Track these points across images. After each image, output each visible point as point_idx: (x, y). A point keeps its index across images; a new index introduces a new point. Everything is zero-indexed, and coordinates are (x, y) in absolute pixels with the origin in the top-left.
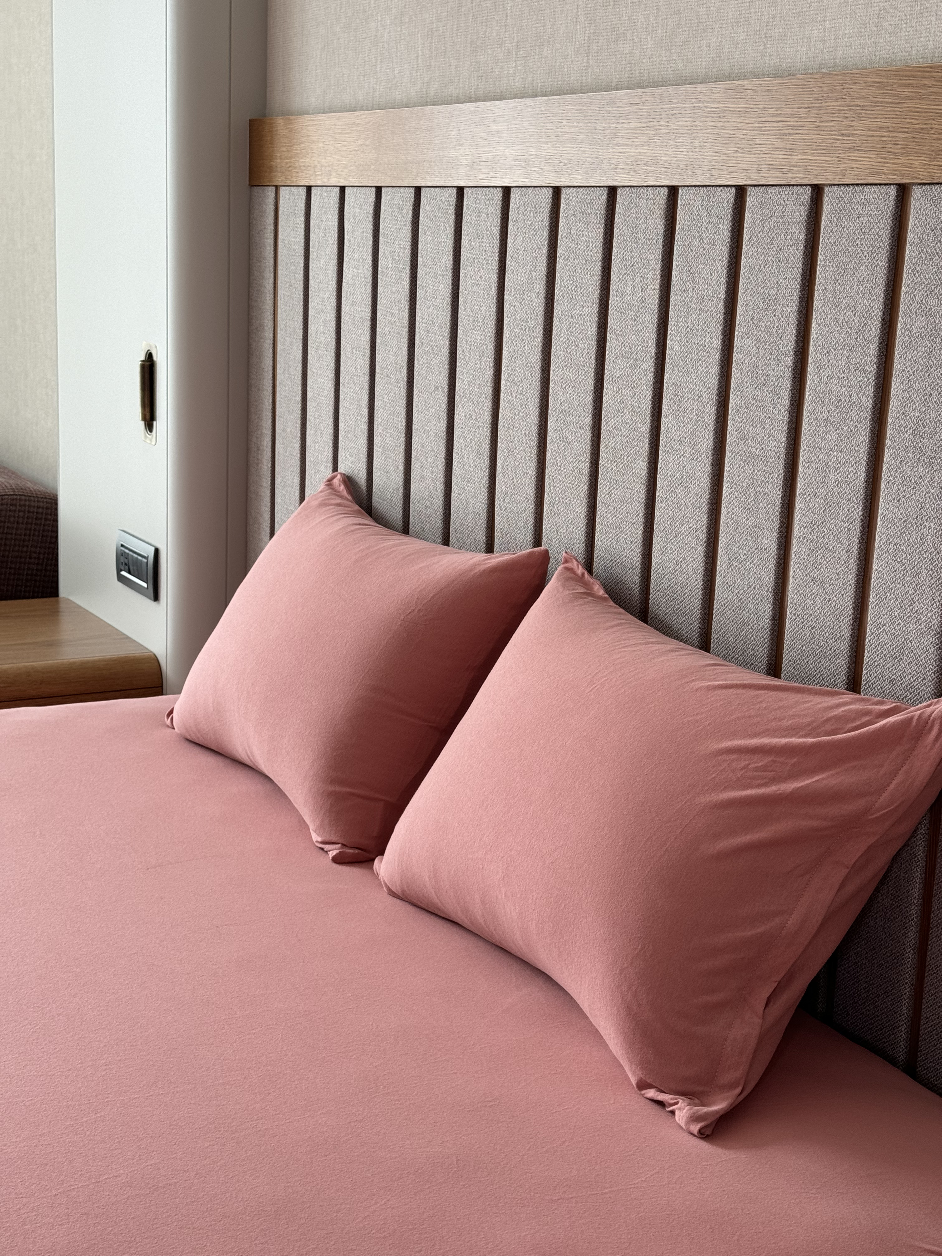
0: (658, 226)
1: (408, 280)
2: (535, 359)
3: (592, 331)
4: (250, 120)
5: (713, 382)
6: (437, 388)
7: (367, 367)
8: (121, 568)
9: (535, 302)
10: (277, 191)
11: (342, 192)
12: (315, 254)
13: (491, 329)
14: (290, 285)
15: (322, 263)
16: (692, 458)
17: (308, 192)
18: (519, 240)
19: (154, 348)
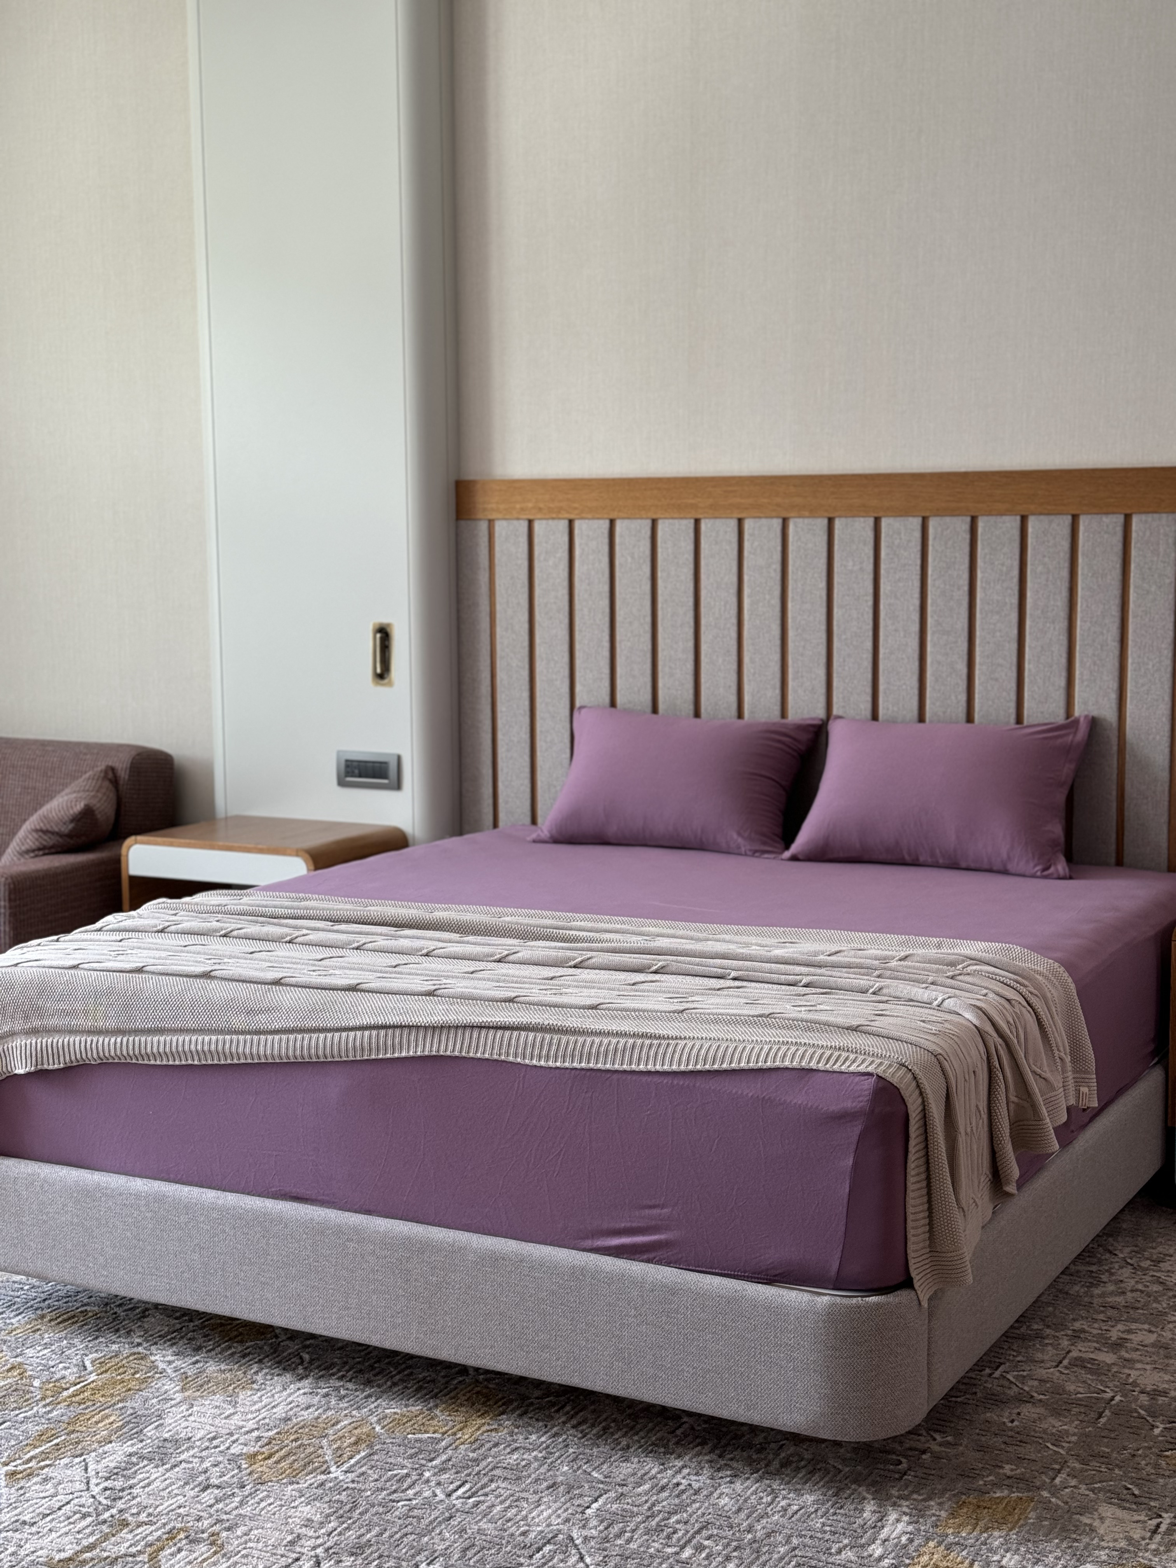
4: (456, 482)
7: (607, 619)
8: (346, 776)
9: (773, 574)
10: (491, 523)
11: (571, 522)
12: (542, 558)
13: (734, 589)
14: (512, 578)
15: (551, 563)
16: (905, 637)
17: (530, 522)
18: (756, 544)
19: (389, 625)
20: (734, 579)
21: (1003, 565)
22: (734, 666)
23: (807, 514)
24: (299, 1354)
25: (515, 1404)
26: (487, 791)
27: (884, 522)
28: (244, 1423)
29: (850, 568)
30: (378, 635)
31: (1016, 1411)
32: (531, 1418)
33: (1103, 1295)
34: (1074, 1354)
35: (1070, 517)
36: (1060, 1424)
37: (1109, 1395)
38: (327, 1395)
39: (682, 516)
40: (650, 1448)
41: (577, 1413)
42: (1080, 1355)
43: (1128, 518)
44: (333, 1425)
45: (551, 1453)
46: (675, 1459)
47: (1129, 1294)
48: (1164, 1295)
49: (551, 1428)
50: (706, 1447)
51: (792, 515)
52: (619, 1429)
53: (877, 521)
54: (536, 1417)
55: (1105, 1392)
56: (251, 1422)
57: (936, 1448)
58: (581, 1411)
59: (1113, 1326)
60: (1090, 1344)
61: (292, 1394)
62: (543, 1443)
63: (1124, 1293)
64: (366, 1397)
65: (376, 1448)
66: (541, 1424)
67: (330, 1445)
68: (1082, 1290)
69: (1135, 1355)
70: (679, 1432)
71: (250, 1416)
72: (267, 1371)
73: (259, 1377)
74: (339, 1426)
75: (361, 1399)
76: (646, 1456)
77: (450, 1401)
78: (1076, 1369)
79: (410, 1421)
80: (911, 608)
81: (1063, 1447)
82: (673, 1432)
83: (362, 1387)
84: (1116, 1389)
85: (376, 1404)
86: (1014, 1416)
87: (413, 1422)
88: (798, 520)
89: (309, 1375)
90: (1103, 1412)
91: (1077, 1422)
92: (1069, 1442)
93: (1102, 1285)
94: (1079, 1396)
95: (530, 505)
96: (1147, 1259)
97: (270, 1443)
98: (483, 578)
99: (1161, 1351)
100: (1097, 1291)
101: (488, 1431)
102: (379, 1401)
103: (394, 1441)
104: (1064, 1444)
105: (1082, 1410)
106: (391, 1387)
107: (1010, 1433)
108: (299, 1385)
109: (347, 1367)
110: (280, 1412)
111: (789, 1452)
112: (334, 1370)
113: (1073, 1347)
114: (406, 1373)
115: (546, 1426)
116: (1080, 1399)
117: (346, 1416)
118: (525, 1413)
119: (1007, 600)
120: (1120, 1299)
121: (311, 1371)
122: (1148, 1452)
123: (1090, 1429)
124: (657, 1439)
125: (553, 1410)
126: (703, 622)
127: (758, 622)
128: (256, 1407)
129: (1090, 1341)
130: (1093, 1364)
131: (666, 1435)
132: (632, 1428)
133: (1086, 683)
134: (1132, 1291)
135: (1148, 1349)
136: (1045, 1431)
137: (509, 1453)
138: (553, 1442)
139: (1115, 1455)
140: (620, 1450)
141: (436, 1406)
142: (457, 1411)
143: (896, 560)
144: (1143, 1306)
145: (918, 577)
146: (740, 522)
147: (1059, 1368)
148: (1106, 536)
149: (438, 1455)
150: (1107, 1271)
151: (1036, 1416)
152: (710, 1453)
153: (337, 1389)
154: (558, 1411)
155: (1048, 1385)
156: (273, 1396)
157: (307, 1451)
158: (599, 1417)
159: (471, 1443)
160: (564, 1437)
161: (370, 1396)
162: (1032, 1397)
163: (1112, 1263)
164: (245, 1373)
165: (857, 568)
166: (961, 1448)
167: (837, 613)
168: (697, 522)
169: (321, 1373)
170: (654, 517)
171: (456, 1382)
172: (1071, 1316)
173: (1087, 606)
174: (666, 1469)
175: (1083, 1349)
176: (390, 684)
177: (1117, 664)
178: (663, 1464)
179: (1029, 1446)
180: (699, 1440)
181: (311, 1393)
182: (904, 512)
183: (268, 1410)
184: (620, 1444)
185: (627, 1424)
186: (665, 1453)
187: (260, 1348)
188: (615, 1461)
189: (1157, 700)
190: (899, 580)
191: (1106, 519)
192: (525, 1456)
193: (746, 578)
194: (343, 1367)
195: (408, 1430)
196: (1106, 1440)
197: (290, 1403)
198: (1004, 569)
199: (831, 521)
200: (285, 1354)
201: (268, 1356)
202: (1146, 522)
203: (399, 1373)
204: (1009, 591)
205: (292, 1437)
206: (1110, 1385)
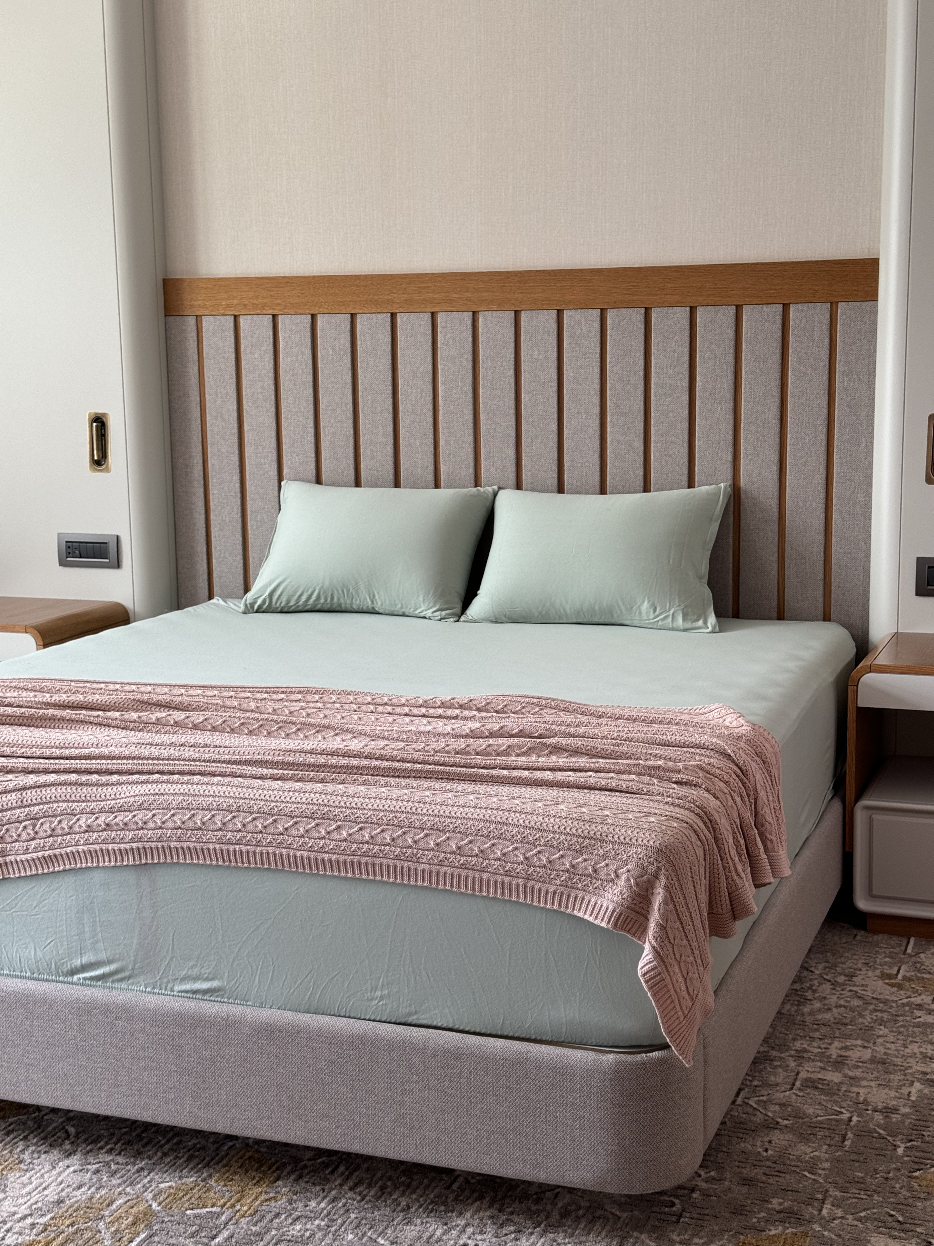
0: (554, 326)
1: (349, 359)
2: (469, 388)
3: (512, 372)
4: (164, 280)
5: (597, 387)
6: (381, 411)
7: (311, 407)
8: (67, 557)
9: (465, 363)
10: (198, 318)
11: (274, 317)
12: (248, 352)
13: (429, 378)
14: (220, 370)
15: (256, 356)
16: (586, 418)
17: (236, 317)
18: (449, 336)
19: (104, 415)
20: (430, 367)
21: (674, 351)
22: (432, 449)
23: (495, 307)
24: (64, 1128)
25: (289, 1168)
26: (202, 567)
27: (566, 314)
28: (15, 1209)
29: (535, 357)
30: (94, 424)
31: (766, 1139)
32: (307, 1182)
33: (811, 1013)
34: (803, 1075)
35: (734, 307)
36: (810, 1150)
37: (847, 1115)
38: (97, 1171)
39: (378, 311)
40: (430, 1207)
41: (351, 1174)
42: (809, 1075)
43: (786, 307)
44: (108, 1205)
45: (333, 1221)
46: (457, 1217)
47: (834, 1010)
48: (866, 1009)
49: (329, 1192)
50: (485, 1202)
51: (482, 309)
52: (396, 1188)
53: (560, 313)
54: (312, 1180)
55: (842, 1113)
56: (23, 1207)
57: (704, 1185)
58: (355, 1171)
59: (830, 1044)
60: (814, 1063)
61: (61, 1172)
62: (323, 1209)
63: (829, 1009)
64: (138, 1171)
65: (155, 1228)
66: (318, 1188)
67: (108, 1229)
68: (793, 1009)
69: (858, 1073)
70: (455, 1186)
71: (21, 1201)
72: (34, 1148)
73: (26, 1156)
74: (114, 1206)
75: (134, 1174)
76: (428, 1217)
77: (223, 1170)
78: (809, 1090)
79: (186, 1194)
80: (592, 392)
81: (820, 1175)
82: (448, 1188)
83: (132, 1160)
84: (851, 1109)
85: (148, 1178)
86: (767, 1145)
87: (188, 1196)
88: (485, 313)
89: (77, 1150)
90: (846, 1134)
91: (825, 1147)
92: (824, 1169)
93: (809, 1002)
94: (819, 1118)
95: (235, 302)
96: (841, 974)
97: (46, 1230)
98: (193, 370)
99: (880, 1067)
100: (806, 1010)
101: (266, 1200)
102: (151, 1175)
103: (172, 1219)
104: (820, 1172)
105: (827, 1134)
106: (162, 1158)
107: (769, 1163)
108: (67, 1162)
109: (115, 1139)
110: (51, 1194)
111: (565, 1201)
112: (102, 1143)
113: (800, 1068)
114: (175, 1141)
115: (324, 1191)
116: (821, 1122)
117: (120, 1194)
118: (300, 1177)
119: (679, 384)
120: (828, 1016)
121: (78, 1145)
122: (899, 1174)
123: (839, 1153)
124: (435, 1197)
125: (327, 1172)
126: (401, 408)
127: (452, 407)
128: (27, 1190)
129: (813, 1060)
130: (823, 1084)
131: (443, 1190)
132: (408, 1186)
133: (750, 457)
134: (836, 1007)
135: (868, 1066)
136: (798, 1158)
137: (291, 1224)
138: (333, 1207)
139: (869, 1180)
140: (402, 1211)
141: (210, 1176)
142: (232, 1180)
143: (578, 349)
144: (851, 1021)
145: (598, 364)
146: (433, 314)
147: (794, 1091)
148: (767, 324)
149: (220, 1232)
150: (810, 988)
151: (784, 1143)
152: (489, 1207)
153: (108, 1164)
154: (332, 1172)
155: (789, 1109)
156: (42, 1175)
157: (86, 1236)
158: (374, 1176)
159: (251, 1215)
160: (344, 1201)
161: (142, 1169)
162: (778, 1123)
163: (811, 980)
164: (11, 1152)
165: (541, 357)
166: (727, 1183)
167: (525, 397)
168: (393, 316)
169: (89, 1148)
170: (353, 312)
171: (226, 1148)
172: (790, 1036)
173: (751, 388)
174: (450, 1229)
175: (810, 1070)
176: (107, 470)
177: (777, 440)
178: (446, 1224)
179: (788, 1176)
180: (476, 1195)
181: (81, 1170)
182: (584, 306)
183: (39, 1193)
184: (399, 1204)
185: (403, 1182)
186: (446, 1212)
187: (23, 1124)
188: (398, 1224)
189: (813, 471)
190: (581, 367)
191: (766, 308)
192: (308, 1226)
193: (440, 367)
194: (111, 1139)
195: (186, 1205)
196: (857, 1164)
197: (61, 1183)
198: (676, 355)
199: (517, 313)
200: (50, 1129)
201: (32, 1132)
202: (802, 311)
203: (168, 1142)
204: (681, 376)
205: (68, 1222)
206: (844, 1105)
